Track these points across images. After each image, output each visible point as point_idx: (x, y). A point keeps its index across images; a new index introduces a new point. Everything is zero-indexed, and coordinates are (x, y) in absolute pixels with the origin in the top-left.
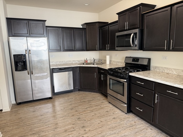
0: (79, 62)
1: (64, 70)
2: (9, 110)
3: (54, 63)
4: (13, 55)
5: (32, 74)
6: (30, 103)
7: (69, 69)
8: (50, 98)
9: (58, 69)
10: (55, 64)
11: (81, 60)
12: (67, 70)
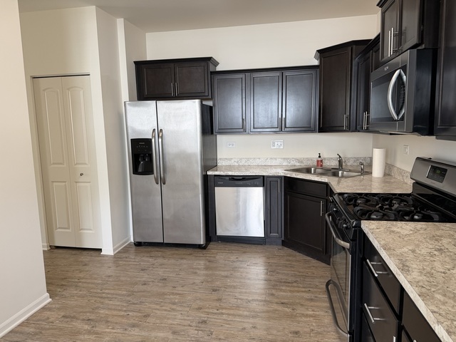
0: (302, 162)
1: (241, 183)
2: (111, 253)
3: (233, 161)
4: (131, 140)
5: (164, 184)
6: (158, 249)
7: (256, 181)
8: (199, 247)
9: (227, 178)
10: (236, 164)
11: (308, 159)
12: (248, 182)
